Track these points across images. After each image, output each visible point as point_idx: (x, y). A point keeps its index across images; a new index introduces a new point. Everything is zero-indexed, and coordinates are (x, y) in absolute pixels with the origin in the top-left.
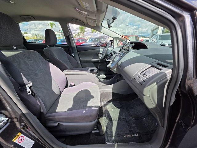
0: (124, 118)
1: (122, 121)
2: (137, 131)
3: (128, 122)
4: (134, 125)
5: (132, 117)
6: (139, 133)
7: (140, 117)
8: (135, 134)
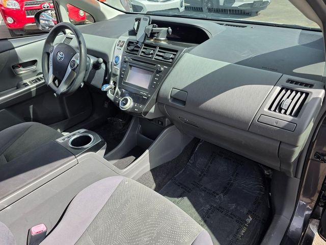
0: (208, 206)
1: (211, 215)
2: (245, 212)
3: (220, 209)
4: (234, 206)
5: (217, 194)
6: (249, 212)
7: (228, 184)
8: (248, 219)
